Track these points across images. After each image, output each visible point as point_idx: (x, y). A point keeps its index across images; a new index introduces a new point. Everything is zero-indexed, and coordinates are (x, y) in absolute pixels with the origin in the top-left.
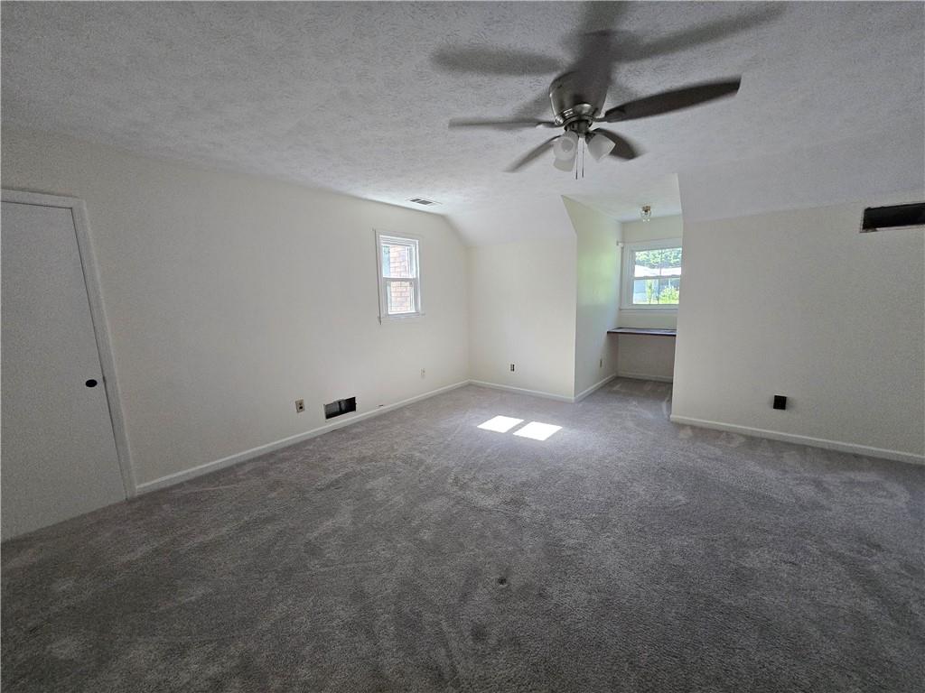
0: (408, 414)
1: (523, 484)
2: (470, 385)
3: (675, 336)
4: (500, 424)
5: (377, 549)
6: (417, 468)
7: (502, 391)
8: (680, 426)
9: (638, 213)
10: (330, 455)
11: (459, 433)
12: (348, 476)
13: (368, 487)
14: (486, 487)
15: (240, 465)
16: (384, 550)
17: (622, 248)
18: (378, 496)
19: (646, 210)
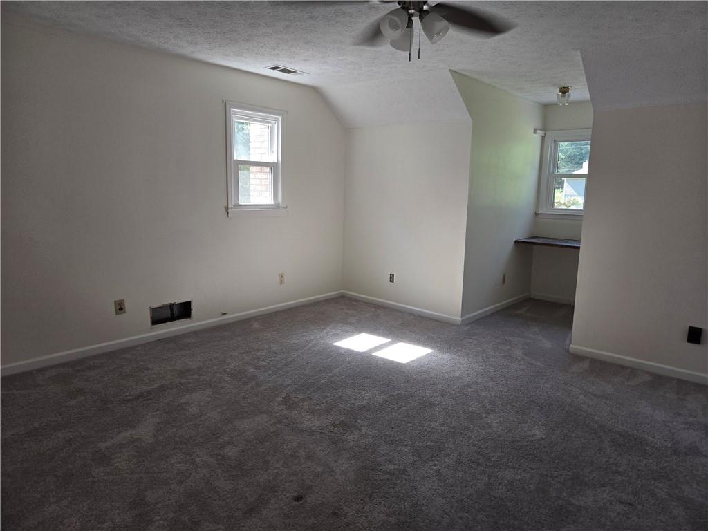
0: (256, 325)
1: (361, 407)
2: (343, 297)
3: (579, 248)
4: (360, 343)
5: (173, 461)
6: (246, 384)
7: (378, 306)
8: (578, 358)
9: (553, 95)
10: (150, 366)
11: (308, 349)
12: (162, 389)
13: (183, 400)
14: (318, 408)
15: (41, 370)
16: (180, 463)
17: (543, 137)
18: (191, 410)
19: (564, 91)
